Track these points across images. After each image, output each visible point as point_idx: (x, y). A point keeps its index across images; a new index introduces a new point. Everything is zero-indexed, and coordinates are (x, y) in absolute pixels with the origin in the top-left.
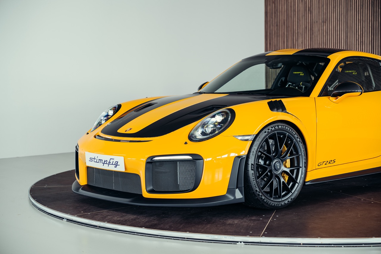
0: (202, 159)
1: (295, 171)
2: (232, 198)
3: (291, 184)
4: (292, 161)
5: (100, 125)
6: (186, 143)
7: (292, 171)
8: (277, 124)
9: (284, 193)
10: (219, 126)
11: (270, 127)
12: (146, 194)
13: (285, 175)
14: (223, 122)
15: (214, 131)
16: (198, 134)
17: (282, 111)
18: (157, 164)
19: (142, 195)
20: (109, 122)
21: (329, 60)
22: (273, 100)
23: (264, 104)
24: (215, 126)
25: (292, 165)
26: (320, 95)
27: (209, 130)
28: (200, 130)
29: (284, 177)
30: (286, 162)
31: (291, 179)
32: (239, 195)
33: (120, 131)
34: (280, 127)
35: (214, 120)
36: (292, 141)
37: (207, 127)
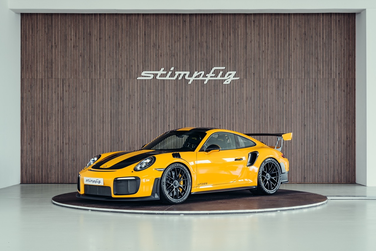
0: (140, 179)
1: (185, 187)
2: (154, 197)
3: (183, 193)
4: (184, 182)
5: (90, 165)
6: (132, 172)
7: (184, 187)
8: (176, 164)
9: (179, 197)
10: (148, 164)
11: (172, 165)
12: (113, 196)
13: (180, 189)
14: (150, 162)
15: (145, 167)
16: (138, 168)
17: (179, 158)
18: (119, 181)
19: (111, 196)
20: (95, 164)
21: (206, 134)
22: (175, 153)
23: (170, 154)
24: (146, 164)
25: (184, 183)
26: (200, 151)
27: (143, 166)
28: (139, 166)
29: (179, 190)
30: (181, 182)
31: (183, 191)
32: (157, 196)
33: (101, 167)
34: (177, 165)
35: (146, 161)
36: (184, 172)
37: (142, 164)
